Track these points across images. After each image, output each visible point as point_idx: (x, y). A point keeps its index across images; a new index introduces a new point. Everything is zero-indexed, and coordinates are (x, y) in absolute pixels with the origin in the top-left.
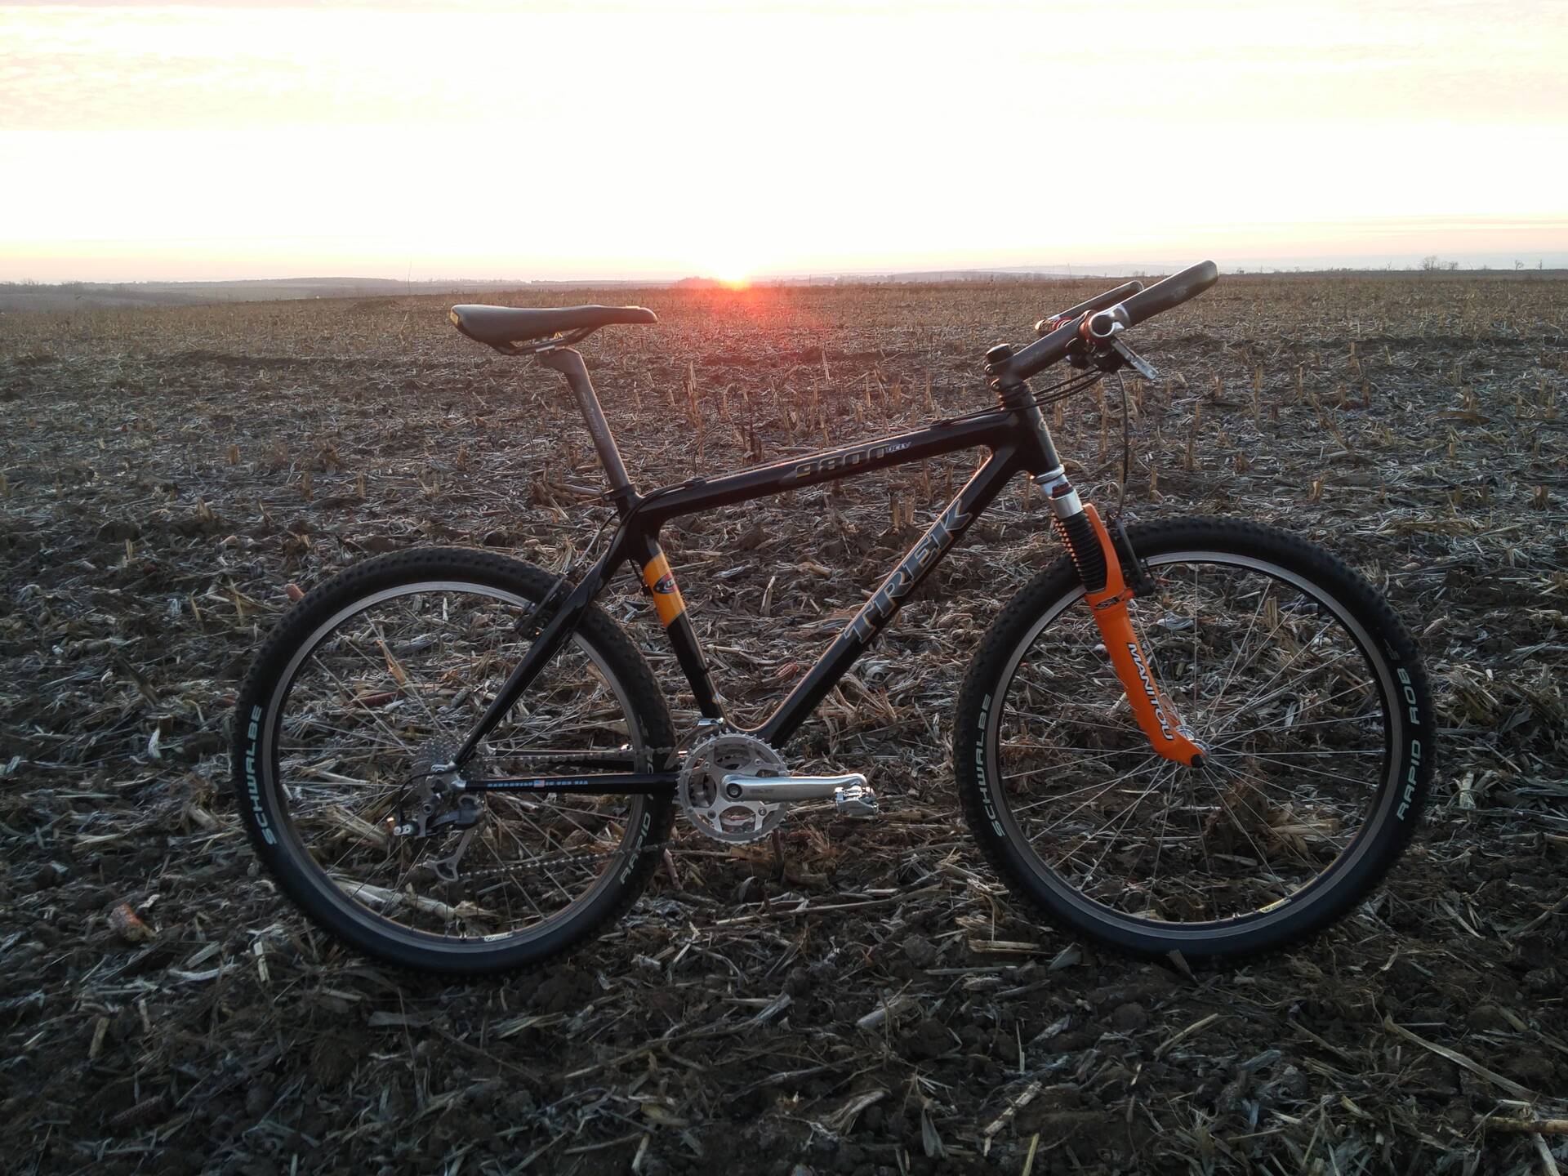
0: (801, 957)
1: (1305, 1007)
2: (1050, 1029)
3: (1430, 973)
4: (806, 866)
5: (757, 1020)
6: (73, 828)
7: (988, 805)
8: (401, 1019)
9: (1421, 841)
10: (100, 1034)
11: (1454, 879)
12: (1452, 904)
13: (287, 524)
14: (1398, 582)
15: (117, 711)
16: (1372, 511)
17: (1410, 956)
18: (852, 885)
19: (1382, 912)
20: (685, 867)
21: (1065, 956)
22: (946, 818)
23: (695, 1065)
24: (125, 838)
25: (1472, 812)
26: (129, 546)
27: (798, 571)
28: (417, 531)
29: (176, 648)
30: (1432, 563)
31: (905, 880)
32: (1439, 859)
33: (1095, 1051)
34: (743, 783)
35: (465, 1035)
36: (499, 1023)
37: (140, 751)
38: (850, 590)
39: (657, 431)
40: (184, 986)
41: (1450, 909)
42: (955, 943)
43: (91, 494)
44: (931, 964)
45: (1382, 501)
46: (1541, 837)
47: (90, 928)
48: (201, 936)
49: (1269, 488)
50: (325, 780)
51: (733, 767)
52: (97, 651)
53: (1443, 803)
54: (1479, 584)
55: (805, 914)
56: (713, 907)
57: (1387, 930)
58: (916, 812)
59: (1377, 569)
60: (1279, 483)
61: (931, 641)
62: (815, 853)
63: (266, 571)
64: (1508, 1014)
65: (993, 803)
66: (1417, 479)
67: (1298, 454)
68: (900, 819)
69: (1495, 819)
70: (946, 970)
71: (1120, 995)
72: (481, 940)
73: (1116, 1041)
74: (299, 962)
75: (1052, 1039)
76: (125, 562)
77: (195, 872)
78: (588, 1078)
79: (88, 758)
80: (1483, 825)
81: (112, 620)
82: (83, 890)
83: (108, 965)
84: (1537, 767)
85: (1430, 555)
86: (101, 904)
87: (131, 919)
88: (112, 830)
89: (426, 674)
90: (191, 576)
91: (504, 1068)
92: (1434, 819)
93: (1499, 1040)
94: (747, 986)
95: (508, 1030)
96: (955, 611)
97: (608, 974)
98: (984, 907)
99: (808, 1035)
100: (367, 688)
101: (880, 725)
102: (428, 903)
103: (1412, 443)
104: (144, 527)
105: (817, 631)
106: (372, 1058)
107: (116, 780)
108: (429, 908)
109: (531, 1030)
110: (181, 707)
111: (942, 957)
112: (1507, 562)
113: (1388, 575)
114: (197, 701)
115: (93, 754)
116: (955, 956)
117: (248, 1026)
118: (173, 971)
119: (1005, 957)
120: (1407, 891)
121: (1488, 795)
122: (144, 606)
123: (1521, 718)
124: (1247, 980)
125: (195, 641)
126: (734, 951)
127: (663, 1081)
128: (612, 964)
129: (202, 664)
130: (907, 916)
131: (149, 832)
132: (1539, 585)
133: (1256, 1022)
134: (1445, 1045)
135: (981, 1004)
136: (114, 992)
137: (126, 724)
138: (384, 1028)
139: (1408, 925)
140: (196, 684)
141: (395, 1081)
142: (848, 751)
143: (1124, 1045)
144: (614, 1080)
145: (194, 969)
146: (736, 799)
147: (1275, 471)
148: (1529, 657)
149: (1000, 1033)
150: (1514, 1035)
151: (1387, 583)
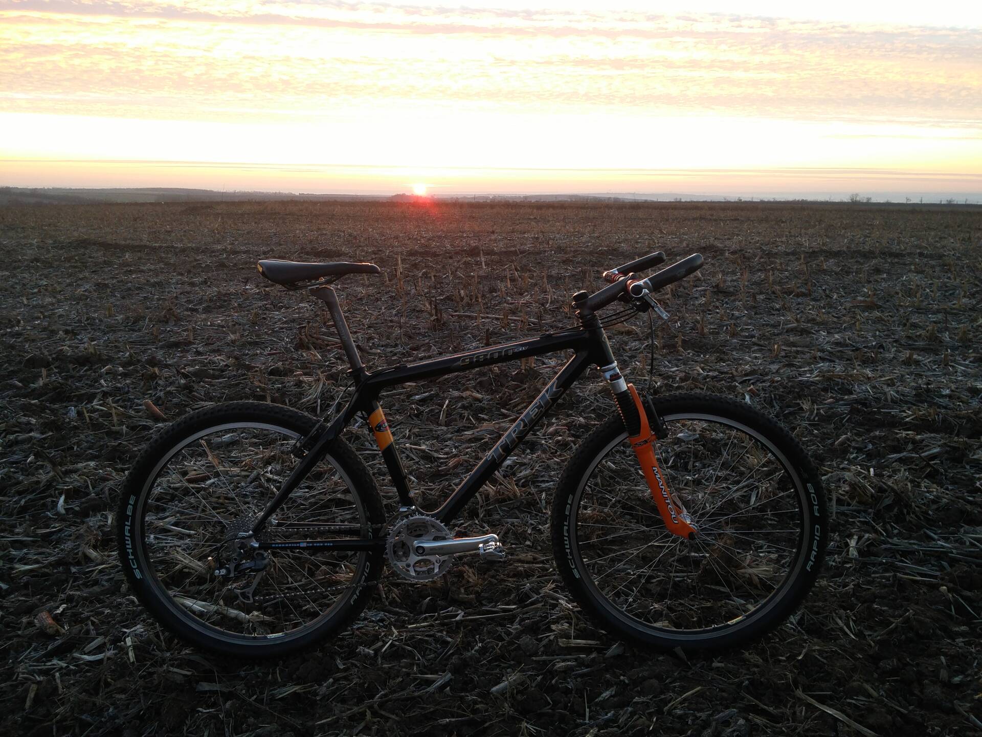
0: (458, 648)
1: (752, 682)
2: (604, 695)
3: (825, 661)
4: (462, 590)
5: (431, 689)
6: (11, 560)
7: (570, 559)
8: (216, 687)
9: (826, 577)
10: (32, 695)
11: (843, 602)
12: (840, 618)
13: (144, 358)
14: (822, 411)
15: (38, 482)
16: (809, 364)
17: (814, 651)
18: (490, 603)
19: (800, 622)
20: (390, 591)
21: (614, 649)
22: (547, 561)
23: (393, 717)
24: (44, 567)
25: (855, 559)
26: (44, 372)
27: (462, 397)
28: (226, 365)
29: (74, 440)
30: (842, 399)
31: (522, 600)
32: (835, 589)
33: (630, 709)
34: (425, 545)
35: (255, 697)
36: (275, 690)
37: (52, 509)
38: (494, 409)
39: (377, 300)
40: (82, 664)
41: (839, 622)
42: (550, 640)
43: (18, 334)
44: (536, 654)
45: (815, 358)
46: (895, 576)
47: (24, 625)
48: (93, 633)
49: (749, 347)
50: (169, 531)
51: (420, 536)
52: (23, 442)
53: (840, 553)
54: (869, 414)
55: (462, 621)
56: (406, 616)
57: (802, 634)
58: (529, 556)
59: (810, 403)
60: (755, 344)
61: (542, 445)
62: (468, 582)
63: (130, 390)
64: (868, 687)
65: (573, 558)
66: (837, 344)
67: (767, 325)
68: (520, 561)
69: (869, 564)
70: (544, 657)
71: (646, 674)
72: (266, 638)
73: (643, 702)
74: (153, 650)
75: (605, 701)
76: (41, 382)
77: (87, 590)
78: (329, 725)
79: (19, 513)
80: (862, 568)
81: (33, 421)
82: (19, 601)
83: (35, 650)
84: (896, 531)
85: (841, 394)
86: (30, 610)
87: (50, 621)
88: (37, 562)
89: (231, 461)
90: (83, 392)
91: (279, 718)
92: (834, 564)
93: (862, 703)
94: (425, 667)
95: (281, 694)
96: (557, 425)
97: (342, 658)
98: (568, 618)
99: (462, 698)
100: (195, 470)
101: (510, 499)
102: (233, 612)
103: (835, 320)
104: (53, 359)
105: (473, 436)
106: (199, 711)
107: (38, 528)
108: (233, 615)
109: (295, 693)
110: (78, 481)
111: (542, 649)
112: (886, 400)
113: (816, 407)
114: (87, 477)
115: (24, 510)
116: (551, 649)
117: (123, 691)
118: (76, 655)
119: (580, 649)
120: (815, 609)
121: (866, 549)
122: (52, 411)
123: (888, 501)
124: (719, 665)
125: (86, 436)
126: (419, 645)
127: (375, 727)
128: (345, 652)
129: (91, 451)
130: (523, 623)
131: (59, 563)
132: (905, 415)
133: (724, 691)
134: (830, 706)
135: (565, 679)
136: (39, 668)
137: (43, 492)
138: (206, 692)
139: (816, 630)
140: (87, 465)
141: (212, 726)
142: (490, 515)
143: (647, 705)
144: (344, 726)
145: (89, 654)
146: (422, 554)
147: (753, 336)
148: (896, 461)
149: (575, 697)
150: (871, 700)
151: (815, 411)
